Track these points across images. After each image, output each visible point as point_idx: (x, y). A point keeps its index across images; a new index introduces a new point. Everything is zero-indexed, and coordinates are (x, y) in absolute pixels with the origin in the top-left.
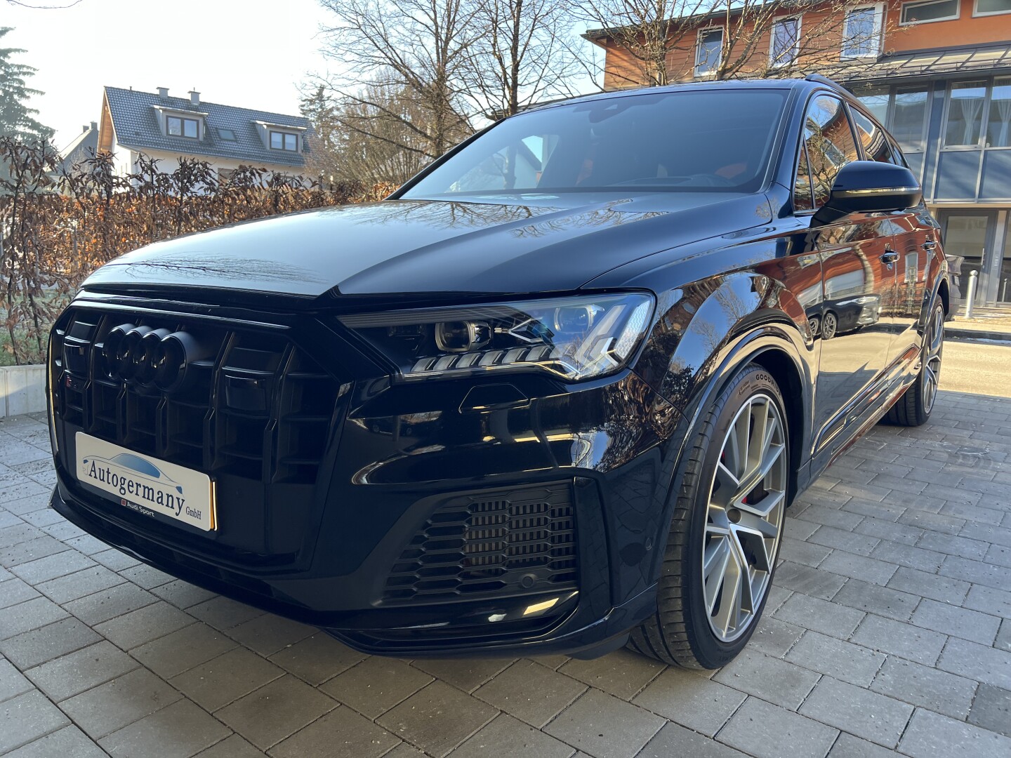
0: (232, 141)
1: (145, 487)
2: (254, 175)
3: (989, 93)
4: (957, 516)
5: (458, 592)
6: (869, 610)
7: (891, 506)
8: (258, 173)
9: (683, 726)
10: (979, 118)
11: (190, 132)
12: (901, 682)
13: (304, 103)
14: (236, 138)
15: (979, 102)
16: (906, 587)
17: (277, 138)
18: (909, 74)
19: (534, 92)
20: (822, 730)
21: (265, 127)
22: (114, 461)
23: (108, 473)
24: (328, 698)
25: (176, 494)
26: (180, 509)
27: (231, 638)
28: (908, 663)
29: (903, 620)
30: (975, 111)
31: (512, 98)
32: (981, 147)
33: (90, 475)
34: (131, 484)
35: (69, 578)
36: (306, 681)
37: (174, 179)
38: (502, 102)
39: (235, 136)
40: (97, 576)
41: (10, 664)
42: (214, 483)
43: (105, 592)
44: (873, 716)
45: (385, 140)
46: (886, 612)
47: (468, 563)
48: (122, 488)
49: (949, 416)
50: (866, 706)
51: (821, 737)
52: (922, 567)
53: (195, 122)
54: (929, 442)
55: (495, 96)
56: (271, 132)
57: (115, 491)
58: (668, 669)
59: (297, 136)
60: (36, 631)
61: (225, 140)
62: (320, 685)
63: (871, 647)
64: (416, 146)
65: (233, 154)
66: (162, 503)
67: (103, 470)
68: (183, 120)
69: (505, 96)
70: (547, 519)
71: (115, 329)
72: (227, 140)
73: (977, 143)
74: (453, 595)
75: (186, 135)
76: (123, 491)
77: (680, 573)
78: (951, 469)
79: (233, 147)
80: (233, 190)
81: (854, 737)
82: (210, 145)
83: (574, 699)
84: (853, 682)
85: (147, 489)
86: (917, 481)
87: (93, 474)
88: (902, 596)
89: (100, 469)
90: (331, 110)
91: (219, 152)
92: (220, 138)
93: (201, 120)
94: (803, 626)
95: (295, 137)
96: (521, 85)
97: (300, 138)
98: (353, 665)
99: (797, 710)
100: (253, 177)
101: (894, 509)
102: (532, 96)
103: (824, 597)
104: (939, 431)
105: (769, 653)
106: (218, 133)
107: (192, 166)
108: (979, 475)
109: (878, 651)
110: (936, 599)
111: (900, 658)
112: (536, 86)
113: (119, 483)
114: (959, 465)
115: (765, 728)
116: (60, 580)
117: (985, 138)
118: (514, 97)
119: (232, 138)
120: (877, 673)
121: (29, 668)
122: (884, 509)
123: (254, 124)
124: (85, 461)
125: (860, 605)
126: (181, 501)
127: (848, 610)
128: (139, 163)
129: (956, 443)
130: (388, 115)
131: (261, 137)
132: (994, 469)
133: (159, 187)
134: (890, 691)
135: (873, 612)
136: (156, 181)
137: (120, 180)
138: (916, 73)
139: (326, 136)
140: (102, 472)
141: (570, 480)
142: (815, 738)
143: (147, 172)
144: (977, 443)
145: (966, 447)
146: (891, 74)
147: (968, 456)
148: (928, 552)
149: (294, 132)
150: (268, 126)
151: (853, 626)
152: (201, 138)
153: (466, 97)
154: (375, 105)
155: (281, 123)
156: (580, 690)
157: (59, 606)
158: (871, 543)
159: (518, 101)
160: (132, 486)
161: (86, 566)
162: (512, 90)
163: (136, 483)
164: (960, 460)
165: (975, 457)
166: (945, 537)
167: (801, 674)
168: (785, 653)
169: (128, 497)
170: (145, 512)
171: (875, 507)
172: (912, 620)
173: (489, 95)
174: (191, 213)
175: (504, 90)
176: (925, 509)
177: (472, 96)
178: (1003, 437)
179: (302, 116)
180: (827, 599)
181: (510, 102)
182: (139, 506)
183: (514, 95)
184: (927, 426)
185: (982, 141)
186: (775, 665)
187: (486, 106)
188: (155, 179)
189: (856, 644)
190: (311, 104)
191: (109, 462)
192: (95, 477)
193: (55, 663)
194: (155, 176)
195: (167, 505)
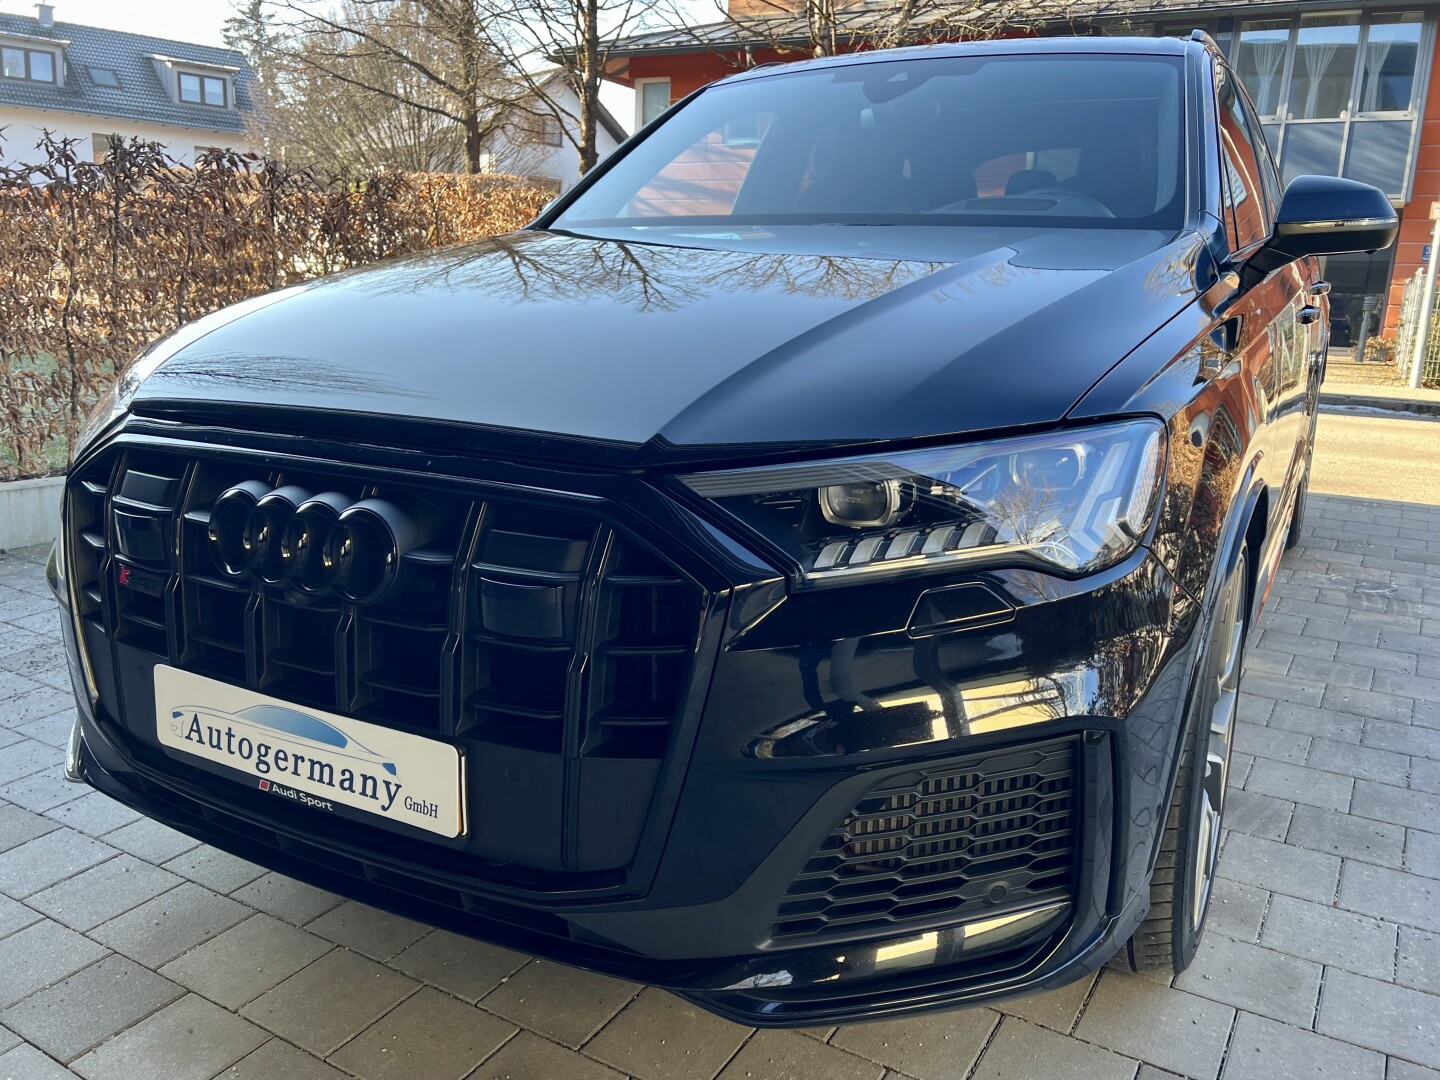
0: (113, 88)
1: (313, 763)
2: (236, 165)
3: (1293, 36)
4: (1398, 692)
5: (891, 918)
6: (1344, 853)
7: (1304, 682)
8: (241, 161)
9: (1166, 1070)
10: (1279, 72)
11: (41, 72)
12: (1434, 968)
13: (228, 25)
14: (120, 83)
15: (1279, 47)
16: (1377, 813)
17: (190, 84)
18: (1182, 7)
19: (625, 21)
20: (1361, 1058)
21: (169, 65)
22: (242, 717)
23: (230, 735)
24: (606, 1069)
25: (382, 775)
26: (391, 799)
27: (403, 974)
28: (1430, 936)
29: (1394, 867)
30: (1273, 65)
31: (589, 30)
32: (1280, 119)
33: (188, 737)
34: (281, 755)
35: (80, 882)
36: (557, 1041)
37: (105, 173)
38: (575, 35)
39: (118, 80)
40: (127, 875)
41: (40, 1053)
42: (463, 758)
43: (153, 903)
44: (1420, 1027)
45: (381, 92)
46: (1368, 855)
47: (850, 851)
48: (261, 762)
49: (1319, 532)
50: (1403, 1012)
51: (1365, 1069)
52: (1386, 778)
53: (49, 56)
54: (1311, 575)
55: (563, 25)
56: (179, 73)
57: (249, 767)
58: (1104, 976)
59: (224, 80)
60: (61, 985)
61: (101, 86)
62: (583, 1046)
63: (1370, 914)
64: (428, 102)
65: (117, 110)
66: (351, 788)
67: (219, 732)
68: (27, 53)
69: (578, 27)
70: (978, 776)
71: (230, 492)
72: (105, 86)
73: (1275, 114)
74: (884, 923)
75: (33, 77)
76: (263, 767)
77: (1174, 848)
78: (1358, 617)
79: (117, 97)
80: (205, 191)
81: (1407, 1063)
82: (77, 94)
83: (987, 1037)
84: (1370, 973)
85: (317, 767)
86: (1323, 639)
87: (194, 736)
88: (1380, 828)
89: (210, 729)
90: (276, 39)
91: (92, 106)
92: (92, 83)
93: (58, 53)
94: (1264, 886)
95: (221, 82)
96: (601, 8)
97: (229, 85)
98: (622, 1006)
99: (1313, 1027)
100: (234, 169)
101: (1310, 686)
102: (621, 26)
103: (1272, 836)
104: (1318, 556)
105: (1236, 935)
106: (88, 74)
107: (133, 149)
108: (1400, 626)
109: (1382, 919)
110: (1426, 829)
111: (1416, 928)
112: (628, 11)
113: (255, 754)
114: (1366, 611)
115: (1281, 1062)
116: (66, 886)
117: (1286, 105)
118: (592, 27)
119: (114, 83)
120: (1396, 955)
121: (76, 1058)
122: (1296, 687)
123: (150, 60)
124: (176, 715)
125: (1327, 847)
126: (393, 789)
127: (1315, 855)
128: (43, 146)
129: (1349, 575)
130: (386, 52)
131: (164, 82)
132: (1416, 616)
133: (79, 186)
134: (1424, 984)
135: (1351, 856)
136: (75, 176)
137: (12, 175)
138: (1192, 6)
139: (270, 79)
140: (215, 734)
141: (1076, 736)
142: (1356, 1071)
143: (60, 162)
144: (1375, 575)
145: (1364, 581)
146: (1157, 6)
147: (1371, 595)
148: (1382, 752)
149: (219, 74)
150: (174, 63)
151: (1333, 882)
152: (60, 83)
153: (515, 25)
154: (359, 34)
155: (196, 59)
156: (991, 1022)
157: (83, 934)
158: (1301, 744)
159: (599, 34)
160: (286, 759)
161: (101, 857)
162: (590, 15)
163: (295, 756)
164: (1365, 603)
165: (1383, 596)
166: (1395, 727)
167: (1295, 968)
168: (1257, 933)
169: (274, 776)
170: (311, 802)
171: (1283, 685)
172: (1407, 864)
173: (552, 24)
174: (137, 231)
175: (576, 17)
176: (1350, 684)
177: (525, 24)
178: (1406, 563)
179: (228, 47)
180: (1278, 839)
181: (587, 36)
182: (298, 792)
183: (592, 24)
184: (1298, 549)
185: (1282, 110)
186: (1252, 955)
187: (547, 39)
188: (72, 173)
189: (1348, 911)
190: (241, 28)
191: (233, 717)
192: (200, 741)
193: (118, 1043)
194: (71, 168)
195: (363, 793)
